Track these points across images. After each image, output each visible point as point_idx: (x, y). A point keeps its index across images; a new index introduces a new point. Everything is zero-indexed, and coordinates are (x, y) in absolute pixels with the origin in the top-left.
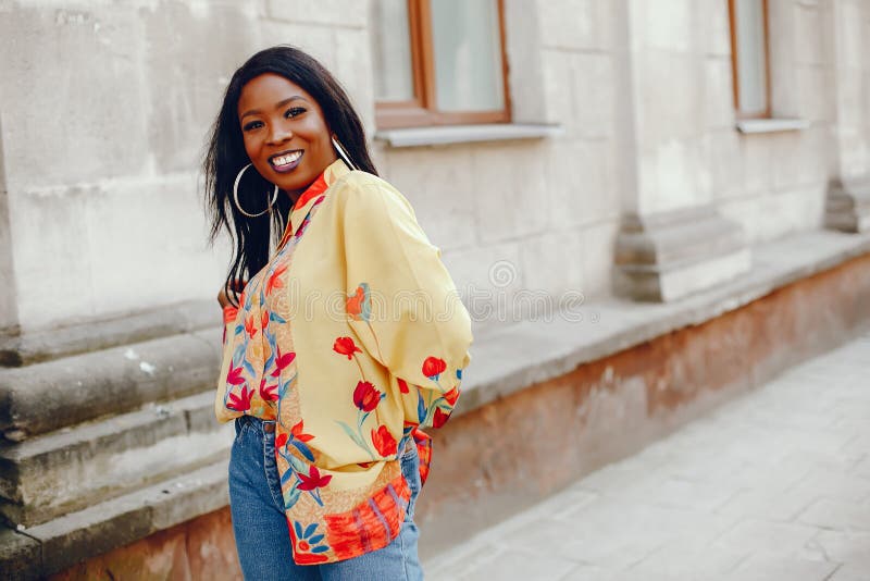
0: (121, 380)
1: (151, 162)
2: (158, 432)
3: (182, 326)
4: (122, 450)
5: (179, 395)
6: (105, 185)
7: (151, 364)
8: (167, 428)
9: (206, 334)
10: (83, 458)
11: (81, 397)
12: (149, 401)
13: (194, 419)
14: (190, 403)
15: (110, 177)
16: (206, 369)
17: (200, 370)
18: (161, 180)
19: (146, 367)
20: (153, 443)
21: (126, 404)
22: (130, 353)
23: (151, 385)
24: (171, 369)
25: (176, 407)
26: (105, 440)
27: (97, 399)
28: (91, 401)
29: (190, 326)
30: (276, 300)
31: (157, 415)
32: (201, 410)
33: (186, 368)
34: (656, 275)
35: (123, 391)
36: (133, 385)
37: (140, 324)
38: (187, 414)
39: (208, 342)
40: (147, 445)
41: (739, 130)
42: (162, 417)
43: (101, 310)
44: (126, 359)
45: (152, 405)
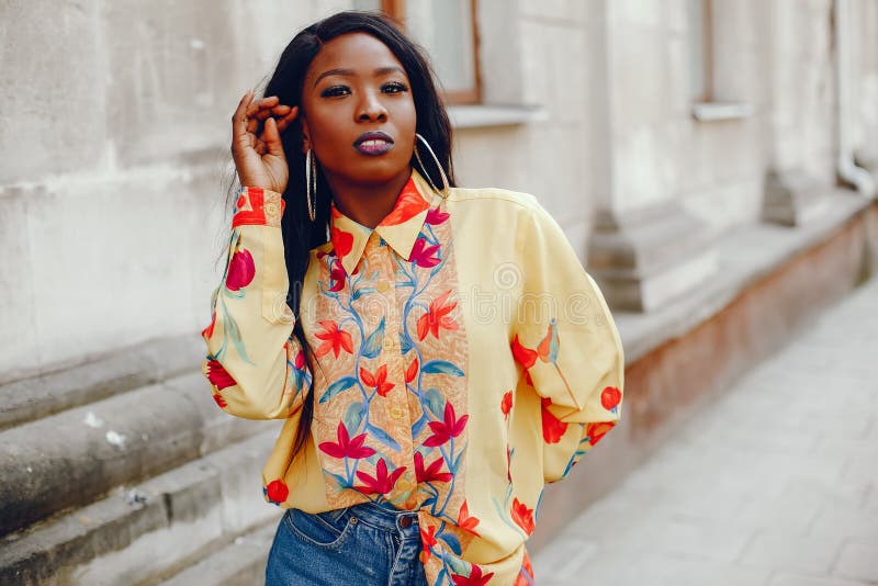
0: (83, 459)
1: (110, 152)
2: (132, 528)
3: (151, 375)
4: (87, 559)
5: (155, 472)
6: (53, 184)
7: (120, 433)
8: (144, 521)
9: (181, 383)
10: (38, 576)
11: (33, 489)
12: (116, 484)
13: (177, 504)
14: (170, 482)
15: (59, 172)
16: (187, 433)
17: (179, 437)
18: (123, 177)
19: (114, 438)
20: (128, 543)
21: (88, 492)
22: (91, 418)
23: (123, 462)
24: (145, 437)
25: (153, 490)
26: (67, 548)
27: (55, 489)
28: (46, 493)
29: (160, 373)
30: (452, 345)
31: (131, 504)
32: (185, 490)
33: (163, 435)
34: (636, 283)
35: (88, 475)
36: (99, 464)
37: (99, 375)
38: (168, 499)
39: (187, 396)
40: (120, 548)
41: (695, 118)
42: (137, 506)
43: (48, 358)
44: (88, 427)
45: (121, 488)
